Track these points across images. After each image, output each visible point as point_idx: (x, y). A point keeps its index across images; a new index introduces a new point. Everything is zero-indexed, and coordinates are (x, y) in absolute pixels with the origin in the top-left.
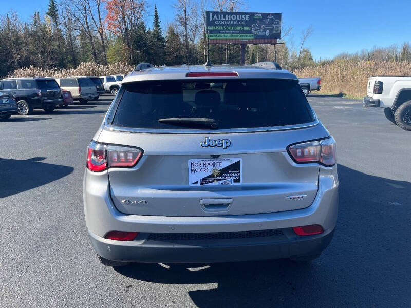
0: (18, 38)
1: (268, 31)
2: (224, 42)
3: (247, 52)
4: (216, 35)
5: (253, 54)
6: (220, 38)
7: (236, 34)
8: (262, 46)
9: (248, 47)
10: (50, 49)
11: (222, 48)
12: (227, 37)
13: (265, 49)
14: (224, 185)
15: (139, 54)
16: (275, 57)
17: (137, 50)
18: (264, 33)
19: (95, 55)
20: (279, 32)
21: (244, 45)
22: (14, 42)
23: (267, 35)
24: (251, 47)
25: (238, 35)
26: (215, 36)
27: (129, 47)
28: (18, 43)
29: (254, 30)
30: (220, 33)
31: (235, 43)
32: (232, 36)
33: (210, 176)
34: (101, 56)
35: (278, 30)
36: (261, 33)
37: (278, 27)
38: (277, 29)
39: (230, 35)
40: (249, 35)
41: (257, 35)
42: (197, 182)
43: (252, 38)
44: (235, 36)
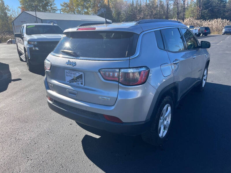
0: (140, 8)
10: (155, 12)
14: (77, 85)
15: (206, 12)
17: (205, 10)
19: (178, 14)
22: (138, 10)
27: (200, 8)
28: (140, 11)
34: (181, 15)
42: (68, 81)
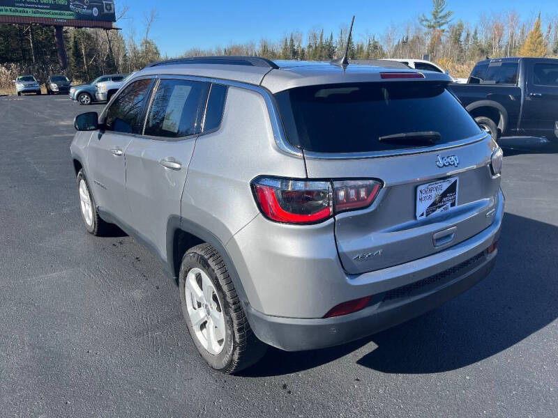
1: (95, 9)
2: (23, 22)
3: (66, 38)
4: (8, 8)
5: (76, 42)
6: (17, 14)
7: (42, 11)
8: (89, 30)
9: (66, 32)
11: (21, 30)
12: (30, 13)
13: (93, 35)
14: (444, 212)
16: (110, 48)
18: (90, 11)
20: (112, 11)
21: (59, 27)
23: (96, 15)
24: (71, 31)
25: (49, 11)
26: (6, 10)
29: (73, 5)
30: (15, 6)
31: (45, 25)
32: (38, 12)
33: (434, 204)
35: (111, 9)
36: (85, 11)
37: (110, 5)
38: (108, 7)
39: (34, 10)
40: (66, 12)
41: (78, 13)
42: (423, 214)
43: (71, 17)
44: (43, 13)
